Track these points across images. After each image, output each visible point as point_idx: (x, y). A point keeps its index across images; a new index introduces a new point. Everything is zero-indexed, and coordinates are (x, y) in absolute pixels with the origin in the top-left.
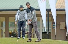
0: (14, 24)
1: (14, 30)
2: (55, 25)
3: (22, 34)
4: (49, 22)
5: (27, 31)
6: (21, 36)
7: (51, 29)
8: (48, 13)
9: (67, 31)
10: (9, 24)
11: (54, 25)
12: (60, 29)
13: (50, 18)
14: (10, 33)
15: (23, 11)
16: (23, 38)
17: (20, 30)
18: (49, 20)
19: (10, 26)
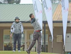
0: (9, 37)
1: (9, 43)
2: (52, 38)
3: (17, 47)
4: (46, 35)
5: (23, 44)
6: (17, 49)
7: (48, 42)
8: (45, 25)
9: (64, 44)
10: (4, 37)
11: (50, 38)
12: (57, 41)
13: (47, 30)
14: (5, 46)
16: (19, 51)
18: (46, 32)
19: (5, 39)
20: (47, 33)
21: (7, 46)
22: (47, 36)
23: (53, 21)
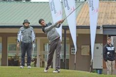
0: (15, 48)
1: (14, 56)
2: (74, 49)
3: (26, 61)
4: (66, 45)
5: (34, 58)
6: (26, 64)
7: (69, 54)
8: (65, 32)
9: (92, 58)
10: (8, 47)
11: (72, 50)
12: (82, 54)
13: (67, 39)
14: (9, 60)
15: (29, 29)
17: (23, 56)
18: (66, 42)
19: (10, 50)
20: (68, 43)
21: (13, 60)
22: (68, 46)
23: (77, 26)
